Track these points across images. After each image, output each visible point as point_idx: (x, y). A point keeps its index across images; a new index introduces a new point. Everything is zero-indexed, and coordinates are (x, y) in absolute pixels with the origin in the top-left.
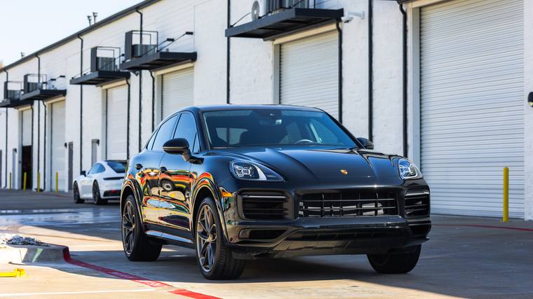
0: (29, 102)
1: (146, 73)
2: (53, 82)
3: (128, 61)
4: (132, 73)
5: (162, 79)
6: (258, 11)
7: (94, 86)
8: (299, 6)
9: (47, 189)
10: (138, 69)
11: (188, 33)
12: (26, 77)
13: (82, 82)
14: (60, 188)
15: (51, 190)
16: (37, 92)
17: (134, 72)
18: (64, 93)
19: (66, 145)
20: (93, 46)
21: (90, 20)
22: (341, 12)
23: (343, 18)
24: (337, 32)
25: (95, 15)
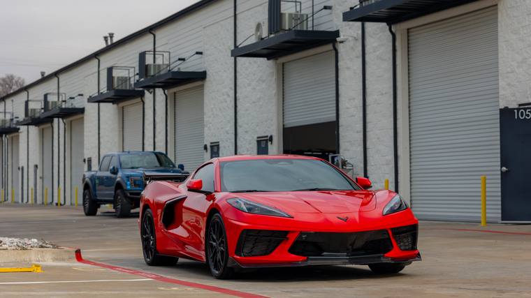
0: (49, 120)
1: (159, 92)
2: (72, 101)
3: (142, 79)
4: (146, 91)
5: (175, 96)
6: (261, 34)
7: (111, 104)
8: (299, 28)
9: (68, 203)
10: (151, 88)
11: (197, 53)
12: (46, 96)
13: (99, 100)
15: (71, 204)
16: (57, 111)
17: (148, 91)
18: (82, 111)
19: (84, 161)
20: (109, 65)
21: (106, 41)
22: (337, 33)
23: (338, 39)
24: (334, 52)
25: (111, 36)
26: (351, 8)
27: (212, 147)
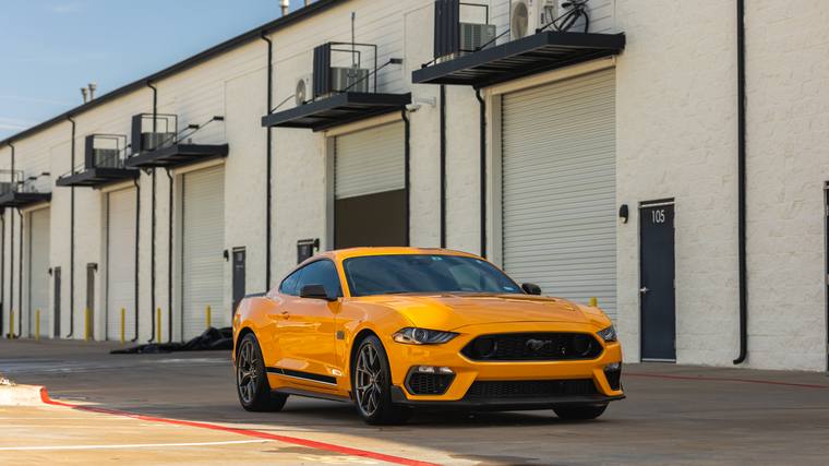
1: (161, 172)
2: (33, 183)
3: (137, 155)
4: (142, 172)
5: (183, 179)
6: (304, 94)
7: (90, 189)
8: (355, 89)
9: (25, 335)
10: (150, 167)
11: (216, 118)
13: (73, 182)
14: (42, 332)
15: (30, 336)
16: (10, 197)
17: (146, 171)
18: (47, 197)
19: (50, 271)
20: (89, 133)
21: (85, 95)
22: (407, 98)
23: (408, 106)
24: (403, 123)
25: (92, 89)
26: (424, 66)
27: (235, 254)
